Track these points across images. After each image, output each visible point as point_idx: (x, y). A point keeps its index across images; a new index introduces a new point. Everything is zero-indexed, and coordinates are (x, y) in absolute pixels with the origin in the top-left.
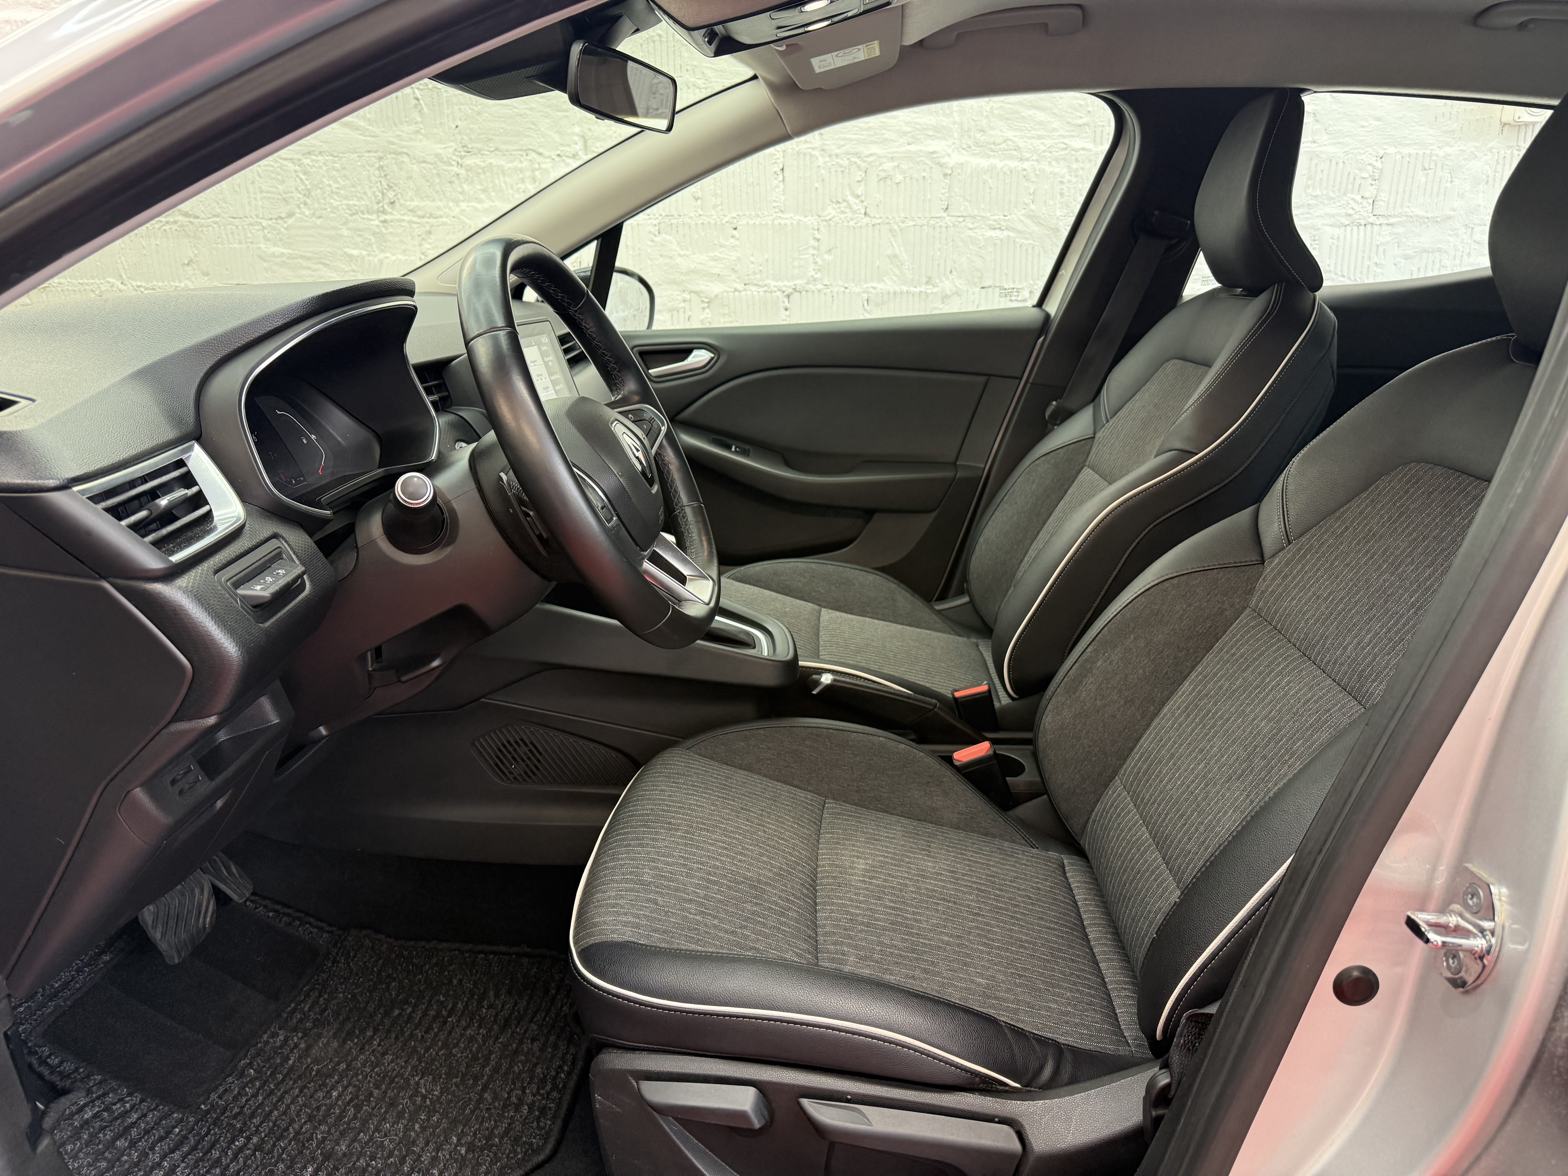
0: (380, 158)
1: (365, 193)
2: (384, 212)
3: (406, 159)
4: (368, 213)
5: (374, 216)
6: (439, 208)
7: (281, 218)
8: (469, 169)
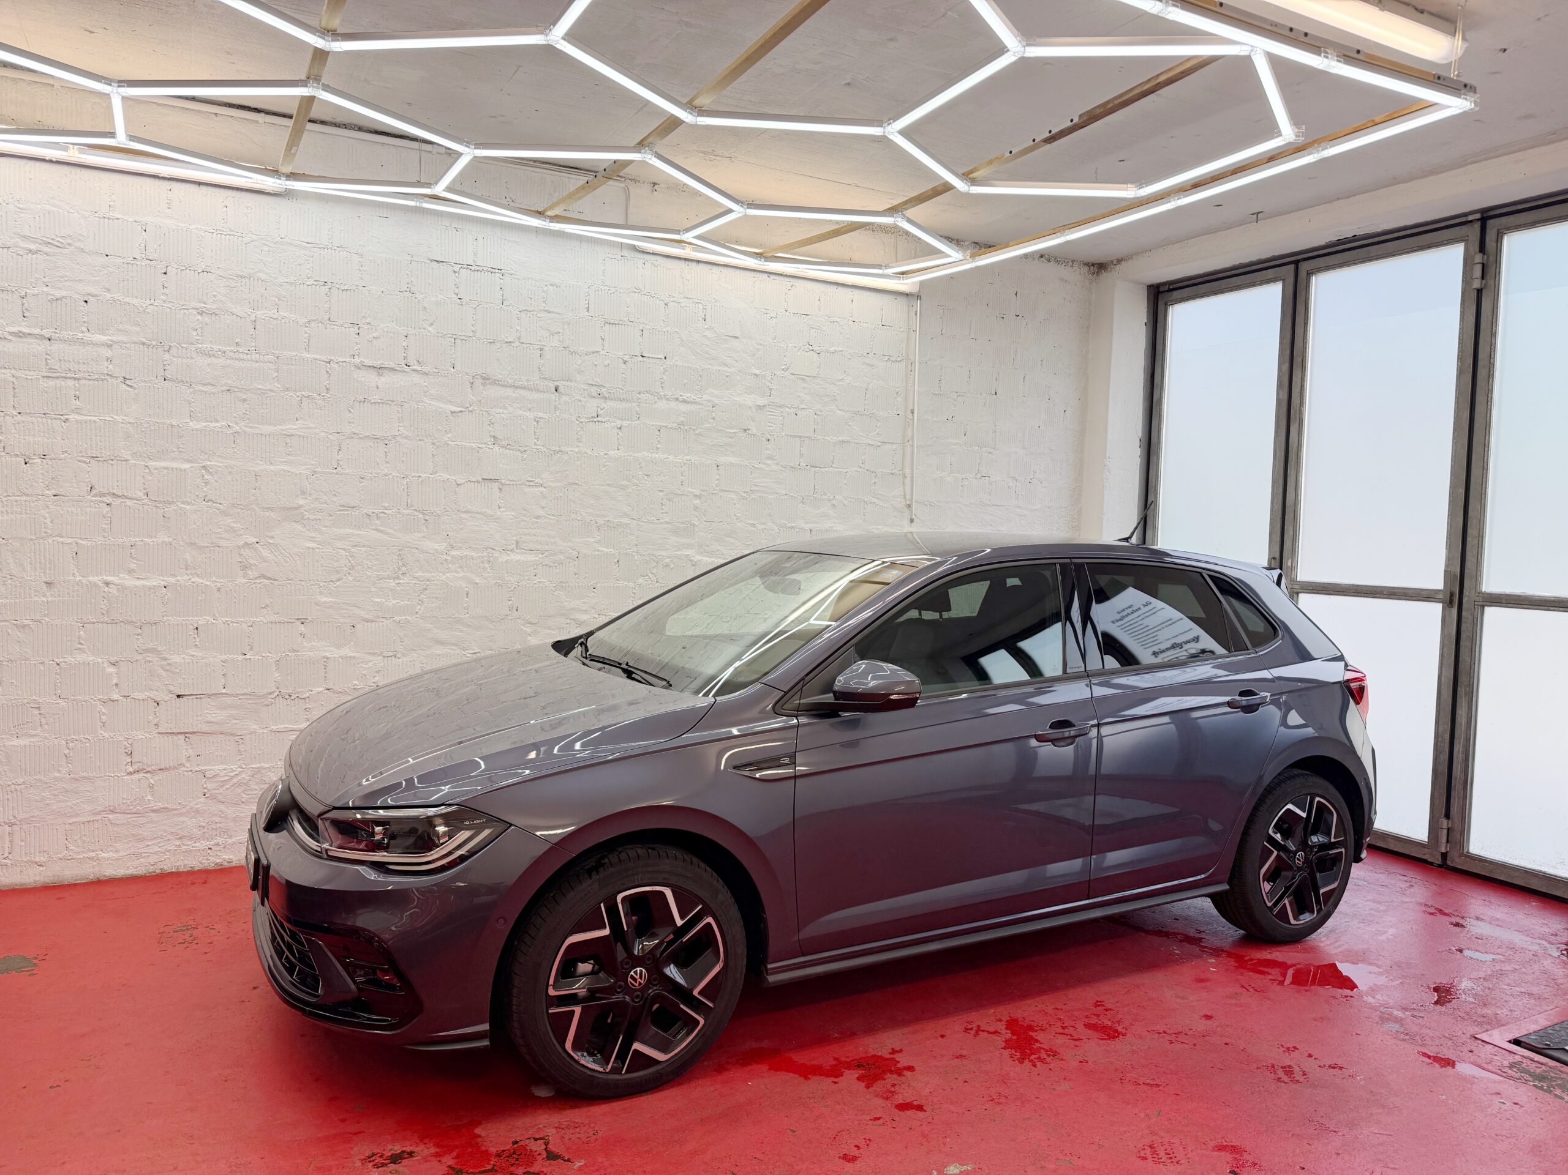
0: (400, 550)
1: (389, 569)
2: (398, 578)
3: (416, 551)
4: (389, 579)
5: (392, 581)
6: (433, 576)
7: (332, 581)
8: (453, 557)
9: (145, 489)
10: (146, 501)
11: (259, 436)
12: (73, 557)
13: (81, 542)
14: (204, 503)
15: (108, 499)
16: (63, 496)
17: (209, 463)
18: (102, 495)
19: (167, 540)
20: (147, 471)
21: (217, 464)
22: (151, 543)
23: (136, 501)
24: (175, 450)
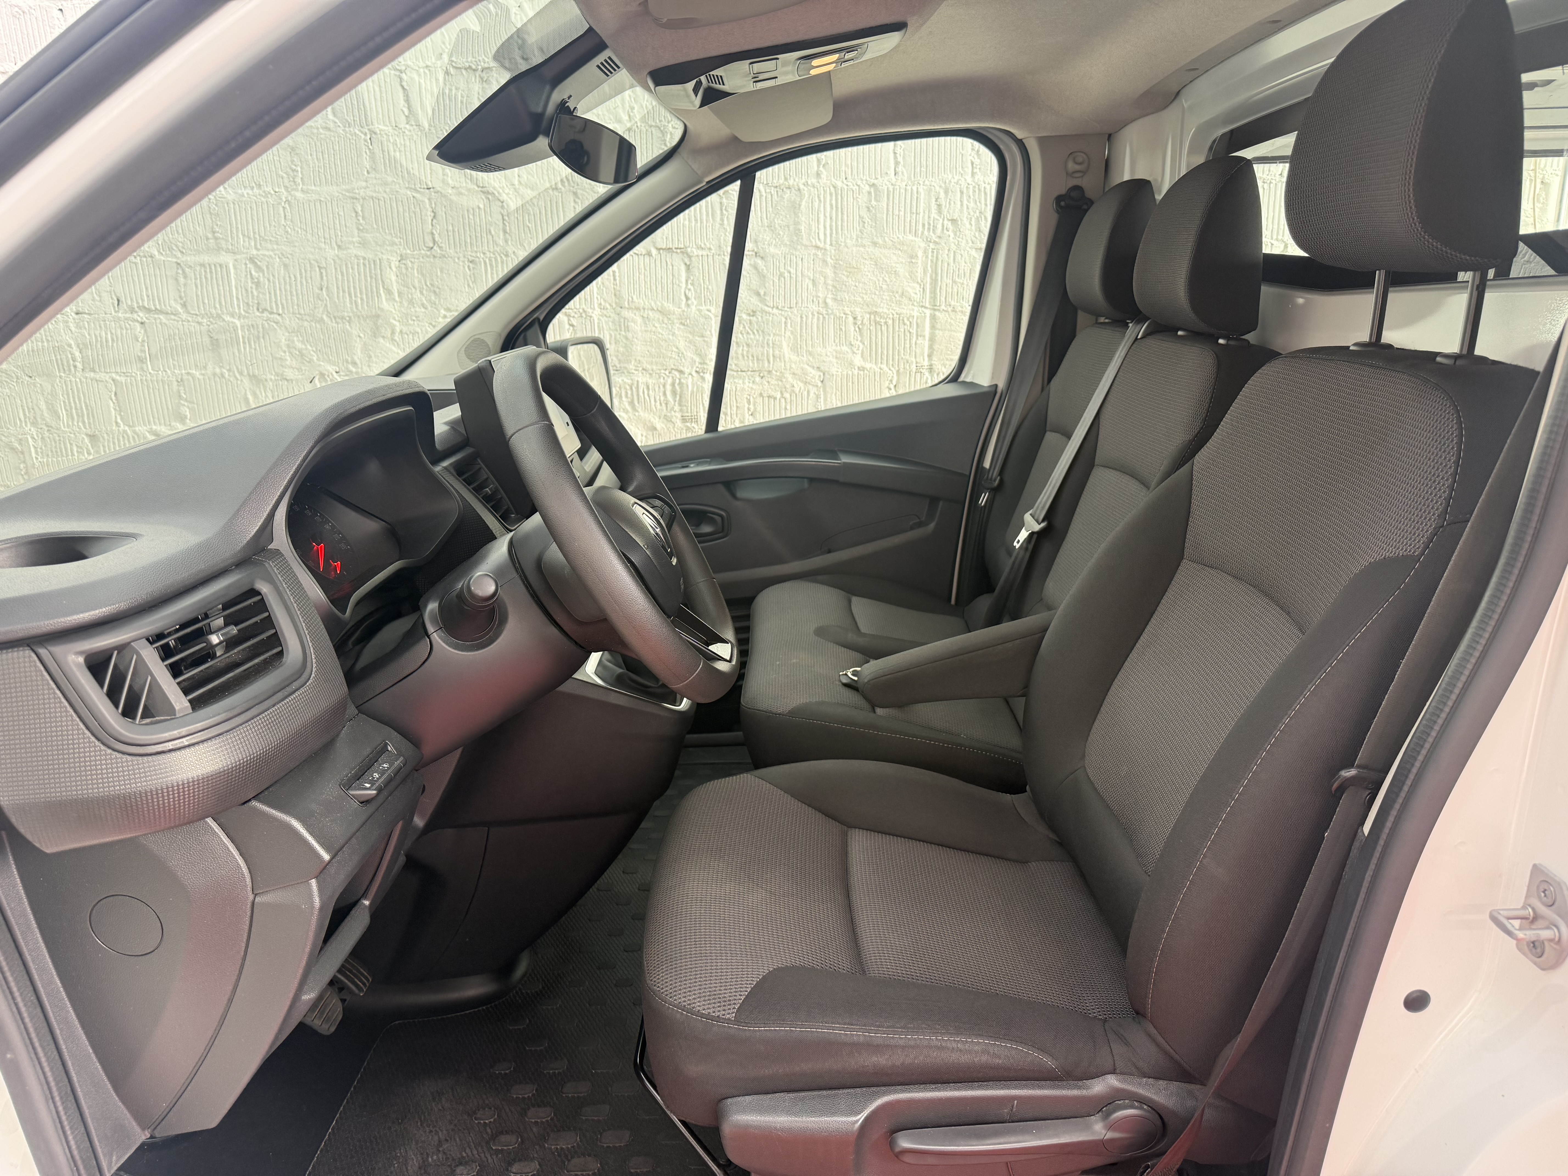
9: (181, 297)
10: (184, 316)
11: (318, 204)
12: (111, 399)
13: (118, 378)
14: (258, 314)
15: (142, 316)
16: (85, 313)
17: (255, 252)
18: (132, 311)
19: (218, 370)
20: (180, 271)
21: (267, 253)
22: (201, 377)
23: (173, 317)
24: (210, 236)
